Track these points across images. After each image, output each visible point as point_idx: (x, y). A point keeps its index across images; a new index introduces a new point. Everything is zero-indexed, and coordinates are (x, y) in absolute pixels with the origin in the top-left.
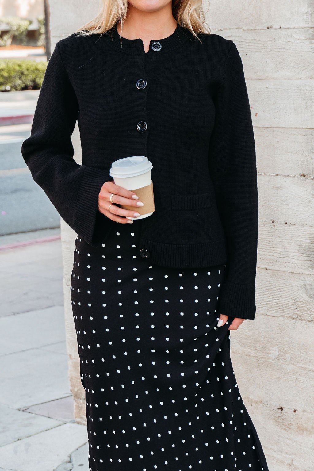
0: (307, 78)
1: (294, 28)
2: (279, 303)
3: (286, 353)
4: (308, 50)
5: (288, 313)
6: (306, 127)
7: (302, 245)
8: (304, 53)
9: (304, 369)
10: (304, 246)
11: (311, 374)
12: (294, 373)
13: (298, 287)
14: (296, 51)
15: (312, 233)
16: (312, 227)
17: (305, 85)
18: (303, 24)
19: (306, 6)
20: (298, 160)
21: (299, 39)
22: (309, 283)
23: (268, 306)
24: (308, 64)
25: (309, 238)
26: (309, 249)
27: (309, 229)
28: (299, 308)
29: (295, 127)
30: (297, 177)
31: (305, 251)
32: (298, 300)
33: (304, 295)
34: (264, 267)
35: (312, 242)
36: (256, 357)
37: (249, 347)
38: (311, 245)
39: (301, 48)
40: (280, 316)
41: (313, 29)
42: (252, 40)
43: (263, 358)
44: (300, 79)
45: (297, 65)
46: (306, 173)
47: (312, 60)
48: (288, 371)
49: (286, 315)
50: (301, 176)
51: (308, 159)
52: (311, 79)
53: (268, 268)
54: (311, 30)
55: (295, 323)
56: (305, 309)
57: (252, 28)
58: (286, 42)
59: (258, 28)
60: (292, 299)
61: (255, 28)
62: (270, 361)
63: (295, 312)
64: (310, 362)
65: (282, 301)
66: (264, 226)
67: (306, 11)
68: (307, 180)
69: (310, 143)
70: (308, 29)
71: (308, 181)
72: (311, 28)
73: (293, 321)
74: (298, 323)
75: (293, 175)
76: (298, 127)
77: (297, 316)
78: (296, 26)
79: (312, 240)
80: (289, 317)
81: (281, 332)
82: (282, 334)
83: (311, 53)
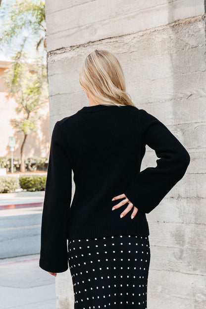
3: (165, 289)
5: (166, 268)
9: (175, 297)
10: (173, 233)
11: (178, 299)
12: (169, 299)
13: (171, 254)
15: (177, 226)
16: (177, 223)
22: (176, 252)
25: (176, 228)
26: (176, 235)
27: (175, 224)
28: (171, 265)
31: (174, 236)
32: (171, 261)
33: (174, 258)
38: (177, 232)
40: (162, 270)
43: (154, 292)
46: (173, 196)
48: (167, 299)
50: (171, 198)
53: (156, 245)
56: (174, 265)
60: (168, 261)
62: (158, 293)
63: (170, 267)
64: (177, 293)
71: (175, 200)
73: (169, 272)
74: (171, 273)
75: (167, 198)
77: (171, 269)
79: (177, 230)
80: (167, 270)
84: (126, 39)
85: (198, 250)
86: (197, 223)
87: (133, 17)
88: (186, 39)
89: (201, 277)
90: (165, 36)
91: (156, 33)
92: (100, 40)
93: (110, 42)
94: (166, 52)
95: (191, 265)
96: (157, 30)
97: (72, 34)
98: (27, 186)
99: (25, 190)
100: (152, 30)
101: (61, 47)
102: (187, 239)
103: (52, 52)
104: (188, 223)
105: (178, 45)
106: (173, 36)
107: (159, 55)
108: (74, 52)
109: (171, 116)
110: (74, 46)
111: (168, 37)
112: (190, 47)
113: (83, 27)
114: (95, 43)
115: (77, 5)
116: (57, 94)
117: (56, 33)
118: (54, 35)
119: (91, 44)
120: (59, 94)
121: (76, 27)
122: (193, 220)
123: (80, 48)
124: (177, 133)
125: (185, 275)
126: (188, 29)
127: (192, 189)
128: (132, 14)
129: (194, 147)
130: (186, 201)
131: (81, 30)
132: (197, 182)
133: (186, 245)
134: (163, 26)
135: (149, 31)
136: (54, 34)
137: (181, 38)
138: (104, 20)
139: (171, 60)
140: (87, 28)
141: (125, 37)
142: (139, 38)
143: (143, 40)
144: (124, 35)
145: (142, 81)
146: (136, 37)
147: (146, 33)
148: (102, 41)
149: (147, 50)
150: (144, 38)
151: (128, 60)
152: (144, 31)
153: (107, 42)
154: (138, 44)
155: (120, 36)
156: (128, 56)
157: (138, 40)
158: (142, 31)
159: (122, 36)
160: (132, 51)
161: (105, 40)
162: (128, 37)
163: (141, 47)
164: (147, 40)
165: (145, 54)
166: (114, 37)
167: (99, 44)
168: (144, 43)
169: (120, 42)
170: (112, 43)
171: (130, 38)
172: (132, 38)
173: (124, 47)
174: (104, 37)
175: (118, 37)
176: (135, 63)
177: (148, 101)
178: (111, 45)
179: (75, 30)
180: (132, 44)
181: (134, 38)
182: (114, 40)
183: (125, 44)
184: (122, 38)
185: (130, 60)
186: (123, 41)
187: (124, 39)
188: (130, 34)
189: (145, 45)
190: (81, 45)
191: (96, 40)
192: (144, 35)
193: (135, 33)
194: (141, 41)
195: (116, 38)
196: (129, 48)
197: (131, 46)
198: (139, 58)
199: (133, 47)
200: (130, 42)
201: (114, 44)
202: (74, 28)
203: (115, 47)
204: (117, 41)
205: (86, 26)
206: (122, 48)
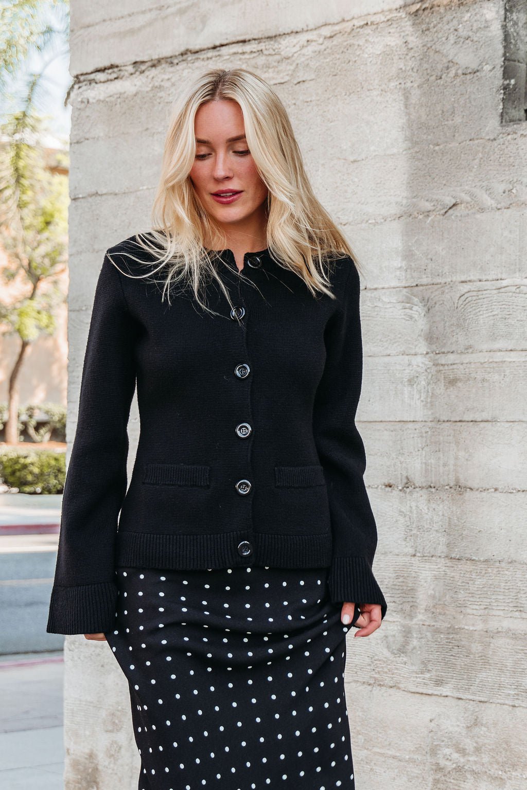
0: (398, 354)
1: (383, 288)
2: (352, 663)
4: (400, 317)
5: (363, 676)
6: (394, 420)
7: (385, 580)
8: (395, 320)
9: (382, 755)
10: (386, 583)
11: (391, 761)
12: (367, 761)
13: (377, 639)
14: (385, 318)
15: (398, 564)
16: (398, 555)
17: (395, 363)
18: (394, 283)
19: (400, 259)
20: (382, 465)
21: (388, 303)
22: (392, 633)
24: (399, 336)
25: (394, 570)
26: (393, 587)
27: (393, 559)
28: (377, 669)
29: (380, 420)
30: (381, 488)
31: (388, 590)
32: (376, 658)
33: (385, 651)
35: (397, 576)
38: (397, 580)
39: (392, 314)
40: (351, 682)
41: (407, 289)
44: (389, 355)
45: (386, 337)
46: (392, 482)
47: (404, 330)
48: (360, 760)
49: (359, 680)
50: (386, 486)
51: (395, 463)
52: (403, 355)
54: (405, 290)
55: (371, 691)
56: (386, 670)
58: (372, 307)
60: (368, 657)
63: (373, 674)
64: (390, 744)
65: (355, 660)
67: (399, 266)
68: (394, 492)
69: (399, 442)
70: (401, 289)
71: (396, 492)
72: (405, 287)
73: (369, 688)
74: (376, 690)
75: (376, 486)
76: (383, 420)
77: (375, 680)
78: (386, 286)
79: (397, 574)
80: (364, 683)
81: (353, 704)
82: (354, 707)
83: (404, 321)
84: (287, 46)
85: (452, 630)
86: (453, 556)
88: (450, 50)
89: (454, 702)
90: (393, 40)
91: (368, 30)
92: (215, 48)
93: (243, 53)
94: (392, 84)
95: (429, 671)
96: (372, 23)
97: (139, 29)
98: (19, 478)
99: (15, 490)
100: (358, 23)
101: (107, 64)
102: (423, 598)
103: (82, 78)
104: (428, 557)
105: (425, 66)
106: (414, 41)
107: (375, 93)
108: (142, 77)
109: (398, 262)
110: (143, 62)
111: (400, 42)
112: (460, 72)
113: (170, 10)
114: (202, 56)
116: (91, 195)
117: (97, 24)
118: (90, 29)
119: (190, 57)
120: (97, 194)
121: (150, 10)
122: (442, 549)
123: (159, 68)
124: (411, 309)
125: (410, 695)
126: (455, 22)
127: (445, 465)
129: (454, 348)
130: (425, 497)
131: (166, 17)
132: (457, 443)
133: (420, 617)
134: (390, 11)
135: (350, 25)
136: (88, 26)
137: (438, 47)
139: (406, 107)
140: (182, 12)
141: (284, 40)
142: (322, 44)
143: (331, 49)
144: (282, 34)
145: (323, 165)
146: (315, 41)
147: (342, 31)
148: (219, 50)
149: (341, 76)
150: (335, 43)
151: (290, 103)
152: (337, 24)
153: (235, 53)
154: (319, 61)
155: (270, 38)
156: (290, 94)
157: (317, 48)
158: (329, 24)
159: (275, 36)
160: (300, 80)
161: (227, 47)
162: (292, 40)
163: (325, 69)
164: (342, 49)
165: (335, 89)
166: (255, 39)
167: (211, 58)
168: (333, 57)
169: (269, 55)
170: (247, 56)
171: (297, 44)
172: (301, 43)
173: (280, 68)
174: (227, 39)
175: (264, 40)
176: (308, 113)
177: (339, 218)
178: (244, 61)
179: (149, 16)
180: (303, 59)
181: (309, 43)
182: (253, 46)
183: (282, 60)
184: (275, 41)
185: (295, 104)
186: (276, 51)
187: (280, 46)
188: (297, 32)
189: (335, 64)
190: (163, 59)
191: (205, 47)
192: (335, 35)
193: (311, 30)
194: (325, 52)
195: (259, 43)
196: (294, 71)
197: (297, 64)
198: (318, 100)
199: (304, 68)
200: (295, 53)
201: (254, 57)
202: (145, 11)
203: (255, 67)
204: (261, 50)
205: (178, 6)
206: (273, 69)
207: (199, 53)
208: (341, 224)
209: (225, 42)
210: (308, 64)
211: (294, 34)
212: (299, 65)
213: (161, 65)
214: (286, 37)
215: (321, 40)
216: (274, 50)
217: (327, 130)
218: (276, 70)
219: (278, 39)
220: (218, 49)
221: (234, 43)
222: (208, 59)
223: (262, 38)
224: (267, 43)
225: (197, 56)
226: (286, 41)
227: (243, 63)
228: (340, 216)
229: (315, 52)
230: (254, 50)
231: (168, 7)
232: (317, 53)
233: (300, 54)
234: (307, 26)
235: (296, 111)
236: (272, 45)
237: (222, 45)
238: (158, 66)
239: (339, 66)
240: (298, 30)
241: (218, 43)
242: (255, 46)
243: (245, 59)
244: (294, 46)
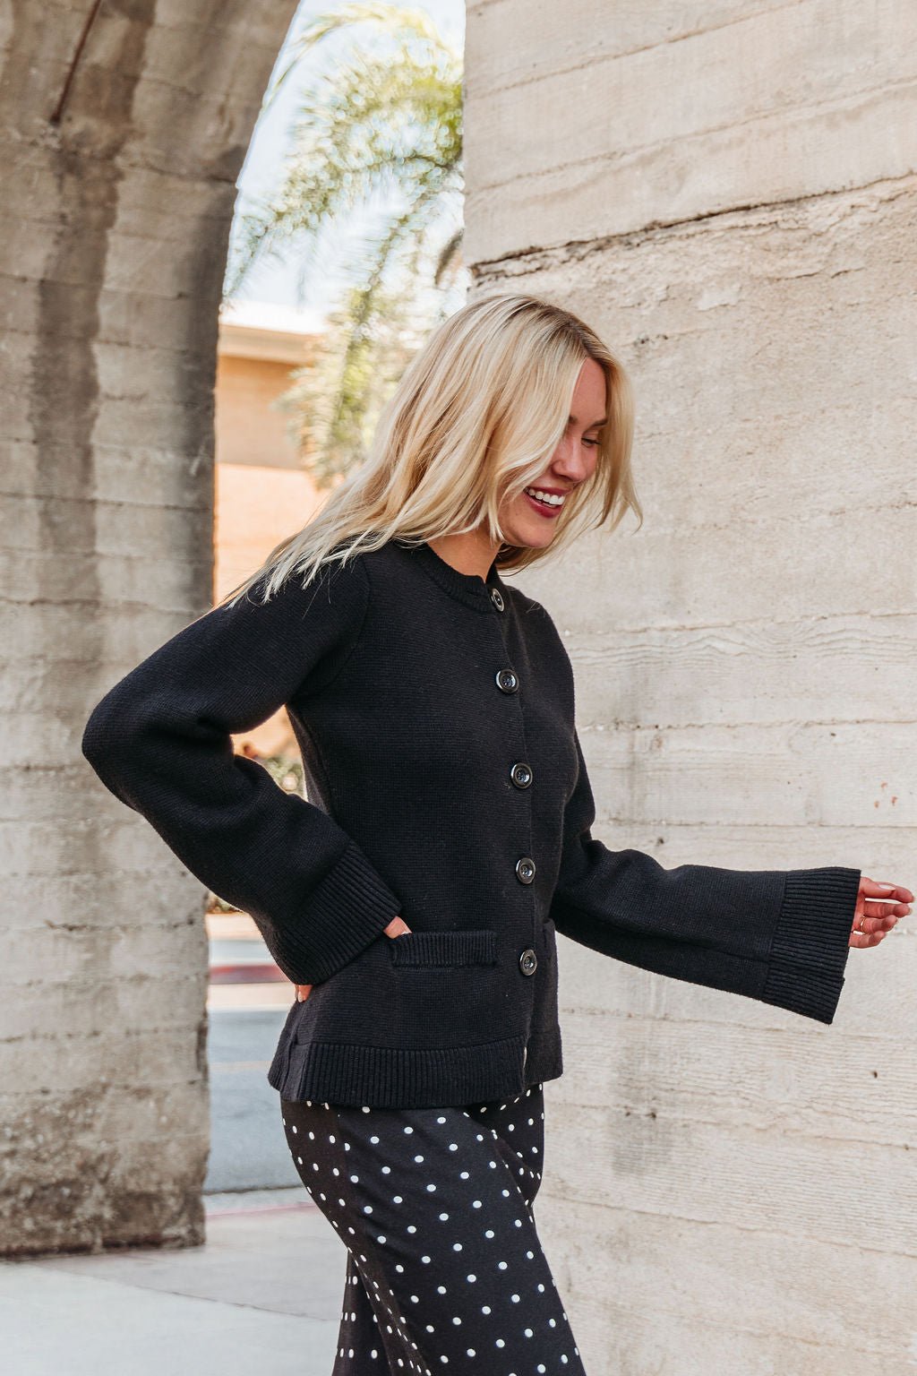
23: (909, 1234)
34: (901, 1143)
36: (878, 1353)
37: (864, 1329)
42: (889, 637)
43: (894, 1355)
53: (910, 1144)
57: (890, 612)
59: (903, 611)
61: (897, 612)
62: (910, 1362)
66: (905, 1049)
84: (818, 215)
87: (854, 115)
92: (699, 219)
93: (746, 227)
97: (577, 190)
101: (524, 246)
103: (483, 269)
108: (581, 267)
110: (582, 243)
113: (627, 159)
114: (680, 231)
115: (605, 58)
117: (508, 182)
118: (497, 191)
119: (659, 234)
121: (594, 159)
123: (609, 252)
128: (849, 104)
131: (619, 170)
136: (494, 186)
138: (723, 128)
140: (645, 161)
141: (813, 206)
142: (875, 211)
143: (891, 219)
144: (809, 195)
145: (879, 407)
146: (863, 206)
147: (908, 190)
148: (706, 223)
149: (909, 263)
150: (897, 209)
151: (823, 307)
152: (901, 178)
153: (732, 228)
154: (872, 239)
155: (790, 202)
156: (823, 293)
157: (869, 218)
158: (888, 179)
159: (799, 199)
160: (839, 270)
161: (720, 216)
162: (827, 205)
163: (880, 252)
164: (909, 220)
165: (898, 284)
166: (765, 205)
167: (693, 236)
168: (895, 231)
169: (789, 229)
170: (751, 232)
171: (834, 211)
172: (841, 210)
173: (807, 251)
174: (719, 205)
175: (780, 206)
176: (854, 323)
177: (906, 494)
178: (747, 239)
179: (591, 169)
180: (844, 237)
181: (855, 209)
182: (763, 216)
183: (810, 238)
184: (799, 208)
185: (831, 309)
186: (801, 222)
187: (807, 215)
188: (834, 193)
189: (898, 243)
190: (614, 237)
191: (683, 217)
192: (898, 196)
193: (858, 189)
194: (881, 224)
195: (771, 211)
196: (830, 255)
197: (836, 244)
198: (870, 303)
199: (845, 250)
200: (832, 226)
201: (764, 234)
202: (586, 160)
203: (766, 250)
204: (776, 222)
205: (639, 153)
206: (795, 252)
207: (675, 227)
208: (910, 503)
209: (716, 210)
210: (852, 245)
211: (829, 195)
212: (838, 246)
213: (612, 246)
214: (816, 201)
215: (874, 206)
216: (797, 222)
217: (885, 351)
218: (801, 253)
219: (804, 203)
220: (705, 220)
221: (730, 211)
222: (688, 236)
223: (776, 203)
224: (785, 210)
225: (669, 232)
226: (817, 207)
227: (746, 243)
228: (908, 491)
229: (865, 224)
230: (764, 222)
231: (624, 154)
232: (868, 225)
233: (839, 228)
234: (851, 182)
235: (833, 321)
236: (792, 213)
237: (712, 215)
238: (606, 249)
239: (904, 246)
240: (837, 190)
241: (704, 212)
242: (765, 215)
243: (749, 236)
244: (830, 215)
